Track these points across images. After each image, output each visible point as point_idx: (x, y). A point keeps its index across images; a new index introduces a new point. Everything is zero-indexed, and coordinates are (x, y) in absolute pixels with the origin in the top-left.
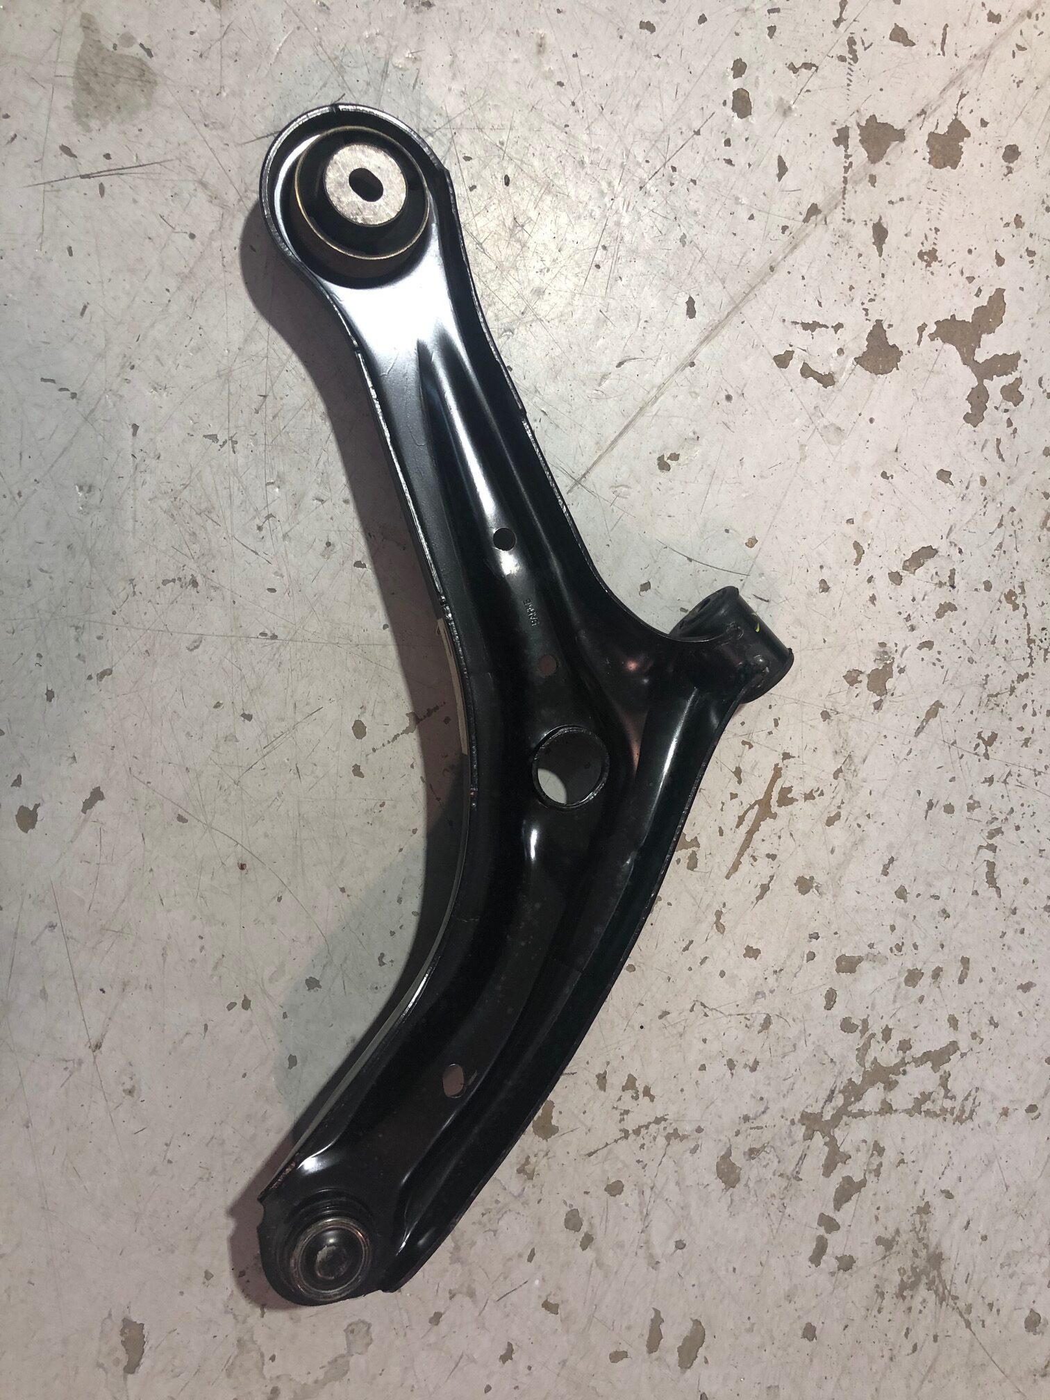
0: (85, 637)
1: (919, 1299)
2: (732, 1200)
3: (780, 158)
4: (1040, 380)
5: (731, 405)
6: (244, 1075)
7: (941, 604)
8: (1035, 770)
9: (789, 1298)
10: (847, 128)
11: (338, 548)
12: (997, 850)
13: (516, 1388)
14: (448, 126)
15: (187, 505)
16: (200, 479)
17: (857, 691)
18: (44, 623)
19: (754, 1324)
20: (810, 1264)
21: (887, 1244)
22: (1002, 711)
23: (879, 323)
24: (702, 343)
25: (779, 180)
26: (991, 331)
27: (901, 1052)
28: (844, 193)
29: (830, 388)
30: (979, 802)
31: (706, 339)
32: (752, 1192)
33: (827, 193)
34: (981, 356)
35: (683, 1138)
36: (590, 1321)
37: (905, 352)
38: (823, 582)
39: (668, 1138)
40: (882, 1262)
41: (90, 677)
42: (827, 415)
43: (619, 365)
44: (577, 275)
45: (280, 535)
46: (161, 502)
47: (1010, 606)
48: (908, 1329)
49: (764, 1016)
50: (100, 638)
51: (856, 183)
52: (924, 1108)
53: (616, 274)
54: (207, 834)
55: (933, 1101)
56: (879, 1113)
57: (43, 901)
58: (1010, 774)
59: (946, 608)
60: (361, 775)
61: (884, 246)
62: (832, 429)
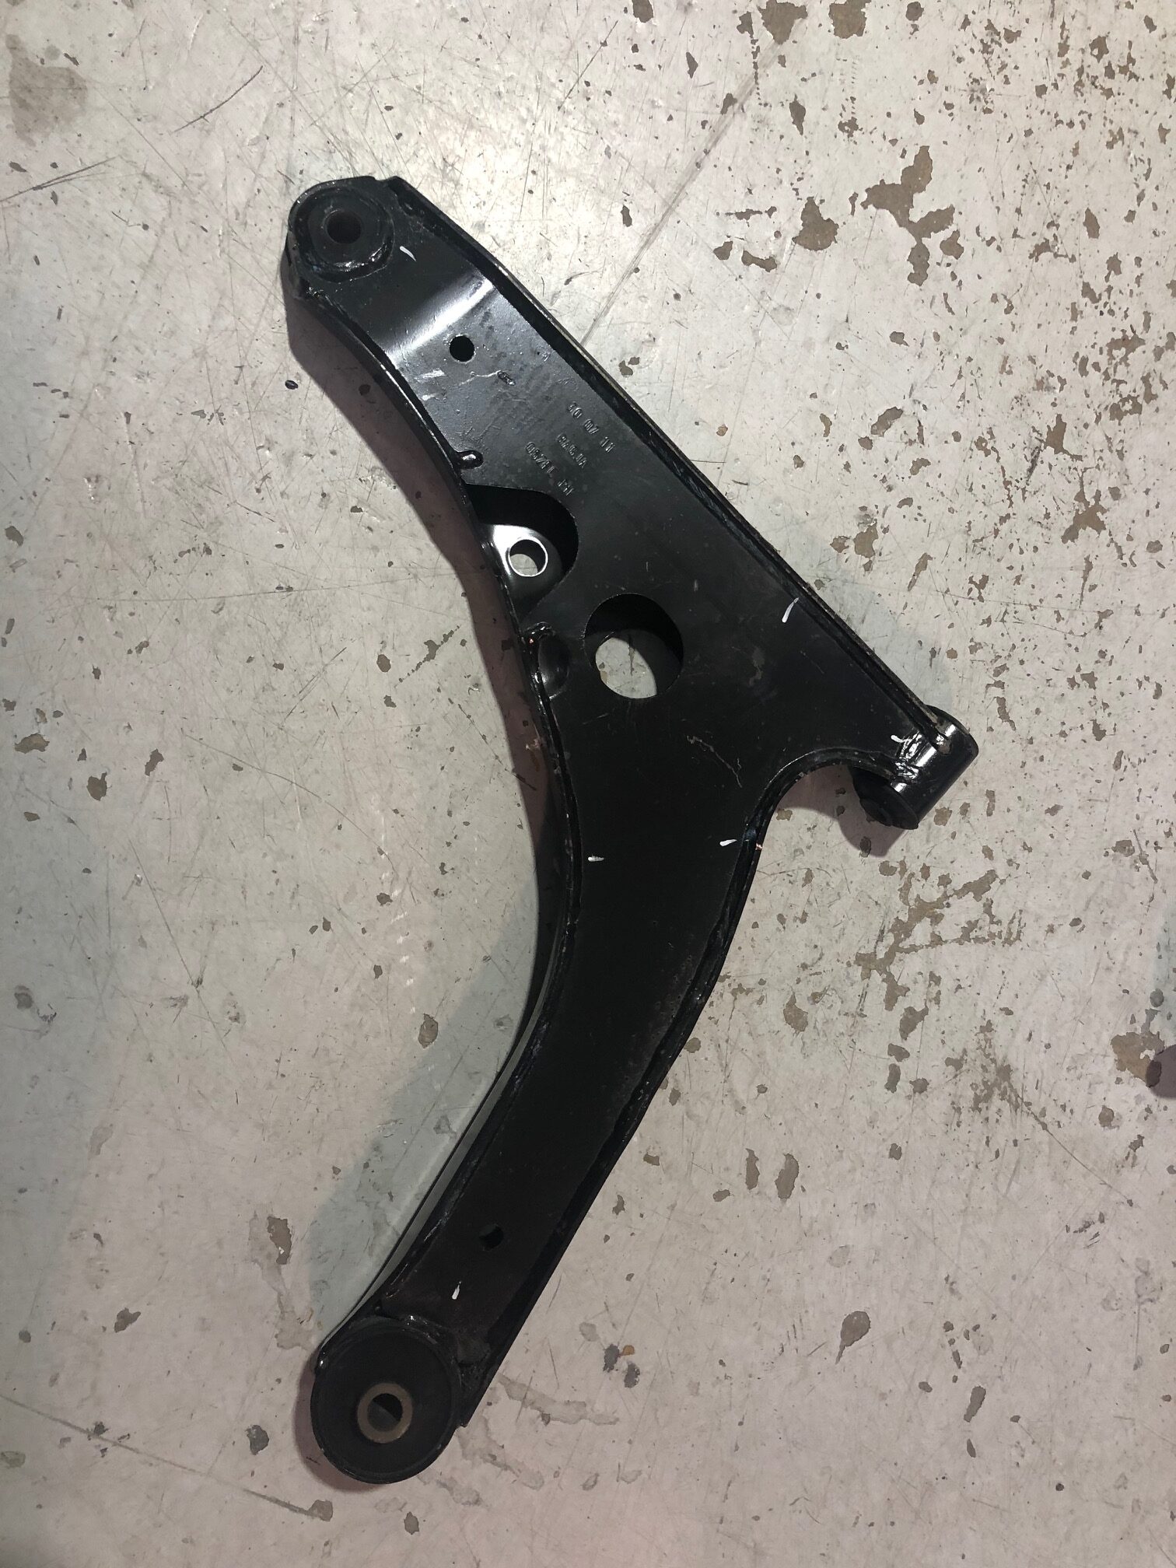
0: (118, 616)
1: (994, 1109)
2: (804, 1043)
3: (688, 54)
4: (978, 229)
5: (681, 303)
6: (336, 990)
7: (914, 462)
8: (1030, 605)
9: (871, 1123)
10: (749, 14)
11: (332, 498)
12: (1005, 686)
13: (632, 1234)
14: (365, 80)
15: (188, 480)
16: (195, 452)
17: (846, 557)
18: (80, 609)
19: (841, 1152)
20: (886, 1090)
21: (956, 1064)
22: (990, 554)
23: (811, 200)
24: (642, 248)
25: (691, 76)
26: (922, 189)
27: (942, 887)
28: (756, 78)
29: (773, 271)
30: (980, 644)
31: (647, 243)
32: (821, 1033)
33: (740, 81)
34: (916, 216)
35: (748, 991)
36: (690, 1168)
37: (840, 224)
38: (797, 457)
39: (734, 993)
40: (954, 1081)
41: (130, 652)
42: (775, 297)
43: (568, 281)
44: (512, 204)
45: (278, 494)
46: (164, 481)
47: (982, 453)
48: (988, 1137)
49: (805, 871)
50: (132, 614)
51: (766, 66)
52: (973, 935)
53: (549, 197)
54: (263, 779)
55: (980, 928)
56: (929, 946)
57: (126, 859)
58: (1006, 612)
59: (920, 464)
60: (393, 705)
61: (803, 124)
62: (782, 309)
